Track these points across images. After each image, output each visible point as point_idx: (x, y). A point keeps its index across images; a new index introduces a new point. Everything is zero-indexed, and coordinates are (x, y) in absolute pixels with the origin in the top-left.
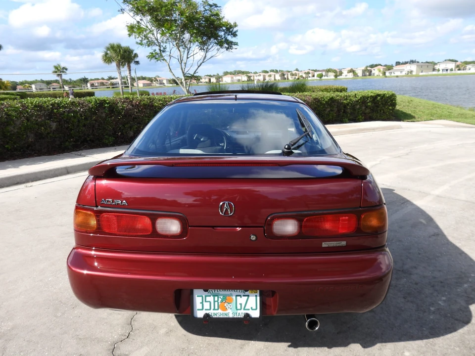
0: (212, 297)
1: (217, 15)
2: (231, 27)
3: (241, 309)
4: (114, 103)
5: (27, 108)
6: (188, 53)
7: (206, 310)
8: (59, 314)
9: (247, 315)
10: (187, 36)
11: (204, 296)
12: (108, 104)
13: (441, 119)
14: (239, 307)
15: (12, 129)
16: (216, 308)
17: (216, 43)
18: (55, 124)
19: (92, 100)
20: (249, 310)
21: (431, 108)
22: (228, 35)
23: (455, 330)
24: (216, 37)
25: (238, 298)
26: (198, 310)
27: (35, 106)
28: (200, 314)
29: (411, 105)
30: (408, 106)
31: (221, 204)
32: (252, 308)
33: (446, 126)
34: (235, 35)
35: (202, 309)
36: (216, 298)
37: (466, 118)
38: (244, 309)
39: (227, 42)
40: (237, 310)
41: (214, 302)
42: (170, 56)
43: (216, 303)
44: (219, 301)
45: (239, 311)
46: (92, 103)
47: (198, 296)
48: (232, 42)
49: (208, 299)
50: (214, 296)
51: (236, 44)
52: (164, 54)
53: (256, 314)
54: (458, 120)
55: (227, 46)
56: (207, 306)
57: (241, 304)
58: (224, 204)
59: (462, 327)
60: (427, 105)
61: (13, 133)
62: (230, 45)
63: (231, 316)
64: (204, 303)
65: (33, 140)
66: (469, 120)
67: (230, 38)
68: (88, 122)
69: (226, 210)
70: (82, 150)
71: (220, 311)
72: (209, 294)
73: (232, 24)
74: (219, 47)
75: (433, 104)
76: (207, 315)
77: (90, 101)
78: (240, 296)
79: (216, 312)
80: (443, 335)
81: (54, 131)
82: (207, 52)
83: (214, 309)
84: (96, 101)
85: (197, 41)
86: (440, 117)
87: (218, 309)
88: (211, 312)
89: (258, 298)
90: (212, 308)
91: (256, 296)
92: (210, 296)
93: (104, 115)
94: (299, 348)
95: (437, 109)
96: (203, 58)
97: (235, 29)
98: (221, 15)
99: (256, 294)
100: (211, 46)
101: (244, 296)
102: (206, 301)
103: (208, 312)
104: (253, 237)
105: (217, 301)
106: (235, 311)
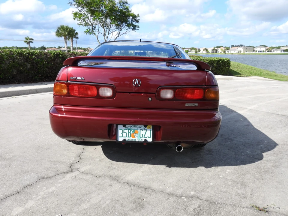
0: (127, 130)
1: (127, 9)
2: (135, 17)
3: (142, 137)
4: (65, 55)
5: (13, 54)
6: (109, 31)
7: (124, 137)
8: (39, 152)
9: (146, 140)
10: (108, 21)
11: (123, 130)
12: (61, 55)
13: (256, 76)
14: (141, 136)
15: (4, 66)
16: (129, 136)
17: (126, 25)
18: (30, 65)
19: (52, 53)
20: (146, 137)
21: (250, 69)
22: (134, 21)
23: (254, 162)
24: (126, 22)
25: (141, 131)
26: (120, 137)
27: (18, 53)
28: (121, 139)
29: (239, 67)
30: (237, 68)
31: (134, 80)
32: (148, 136)
33: (258, 79)
34: (137, 21)
35: (122, 137)
37: (270, 76)
38: (144, 137)
39: (133, 25)
40: (140, 137)
41: (129, 133)
42: (98, 32)
43: (129, 134)
44: (131, 133)
45: (141, 138)
46: (52, 54)
47: (120, 130)
48: (135, 26)
49: (125, 131)
50: (129, 130)
51: (138, 27)
52: (94, 31)
53: (150, 140)
54: (265, 77)
55: (133, 28)
56: (124, 135)
57: (142, 134)
58: (135, 80)
59: (258, 161)
60: (248, 68)
61: (4, 68)
62: (134, 28)
63: (137, 140)
64: (123, 133)
65: (16, 73)
66: (271, 77)
67: (134, 23)
68: (50, 65)
69: (137, 83)
70: (45, 82)
71: (131, 138)
72: (126, 129)
73: (136, 15)
74: (128, 28)
75: (252, 68)
76: (124, 140)
77: (51, 53)
78: (142, 130)
80: (247, 164)
81: (29, 69)
82: (120, 31)
83: (128, 137)
84: (55, 53)
85: (115, 23)
86: (256, 75)
87: (130, 137)
88: (127, 138)
89: (152, 131)
90: (127, 136)
91: (151, 130)
92: (126, 130)
93: (59, 62)
94: (172, 168)
95: (254, 70)
96: (118, 34)
97: (138, 18)
98: (130, 9)
99: (150, 129)
100: (123, 27)
101: (144, 130)
102: (124, 133)
103: (125, 138)
104: (150, 99)
105: (130, 133)
106: (139, 138)
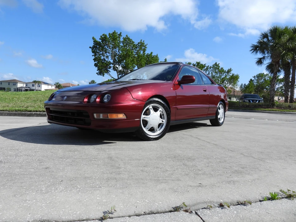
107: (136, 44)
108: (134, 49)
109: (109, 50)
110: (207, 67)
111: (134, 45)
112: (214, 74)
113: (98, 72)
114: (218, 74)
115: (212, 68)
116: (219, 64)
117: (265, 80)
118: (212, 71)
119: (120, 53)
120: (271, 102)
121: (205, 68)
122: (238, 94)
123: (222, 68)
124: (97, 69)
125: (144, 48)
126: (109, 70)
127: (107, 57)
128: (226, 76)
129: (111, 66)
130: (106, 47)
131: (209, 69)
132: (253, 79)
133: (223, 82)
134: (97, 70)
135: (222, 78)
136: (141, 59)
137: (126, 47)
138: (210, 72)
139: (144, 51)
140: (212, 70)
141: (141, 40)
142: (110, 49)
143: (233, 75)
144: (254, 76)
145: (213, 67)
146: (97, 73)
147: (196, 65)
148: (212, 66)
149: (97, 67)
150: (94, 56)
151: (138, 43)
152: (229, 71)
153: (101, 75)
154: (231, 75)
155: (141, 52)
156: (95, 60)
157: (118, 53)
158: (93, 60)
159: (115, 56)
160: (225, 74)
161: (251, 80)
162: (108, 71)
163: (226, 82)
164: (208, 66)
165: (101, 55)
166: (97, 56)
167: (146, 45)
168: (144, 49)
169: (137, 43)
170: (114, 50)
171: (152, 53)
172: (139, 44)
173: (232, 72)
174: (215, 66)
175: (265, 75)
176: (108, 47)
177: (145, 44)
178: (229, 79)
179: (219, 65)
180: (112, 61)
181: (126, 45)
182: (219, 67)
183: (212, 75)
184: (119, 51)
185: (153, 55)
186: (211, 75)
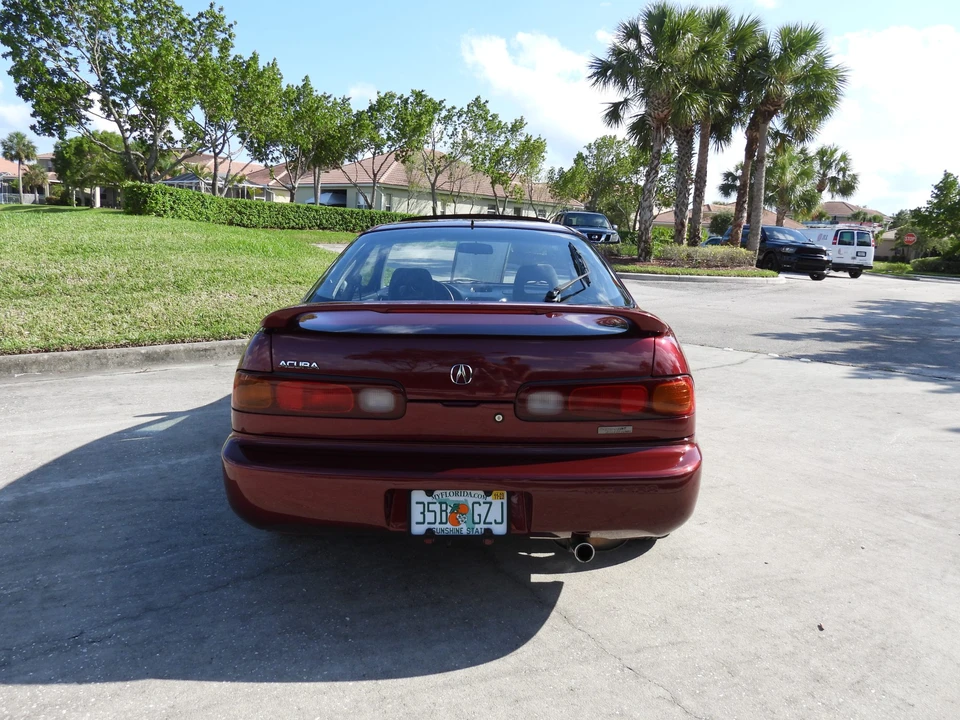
0: (438, 505)
3: (479, 523)
7: (429, 523)
9: (488, 531)
11: (426, 503)
14: (477, 519)
16: (444, 520)
20: (491, 523)
25: (477, 505)
26: (417, 523)
28: (418, 529)
31: (453, 368)
32: (495, 521)
35: (423, 523)
36: (444, 506)
38: (485, 523)
40: (474, 523)
41: (441, 511)
43: (444, 514)
44: (449, 511)
45: (477, 526)
47: (417, 504)
49: (432, 507)
50: (441, 503)
53: (500, 529)
57: (479, 515)
58: (457, 368)
63: (465, 532)
64: (426, 513)
69: (461, 375)
71: (449, 525)
72: (434, 500)
76: (429, 531)
78: (479, 503)
79: (443, 526)
83: (441, 523)
87: (446, 523)
88: (437, 526)
89: (505, 506)
90: (438, 520)
91: (502, 503)
92: (435, 503)
99: (503, 500)
101: (484, 503)
102: (429, 511)
103: (432, 526)
104: (499, 418)
105: (446, 511)
106: (472, 525)
107: (190, 19)
108: (184, 34)
109: (79, 33)
110: (449, 111)
111: (182, 21)
112: (470, 135)
113: (34, 121)
114: (484, 135)
115: (465, 115)
116: (487, 102)
117: (617, 155)
118: (465, 125)
119: (123, 48)
120: (643, 244)
121: (442, 115)
122: (542, 199)
123: (495, 117)
124: (32, 110)
125: (223, 36)
126: (83, 112)
127: (72, 63)
128: (507, 144)
129: (90, 97)
130: (62, 20)
131: (455, 118)
132: (585, 153)
133: (498, 162)
134: (33, 115)
135: (497, 151)
136: (214, 82)
137: (149, 27)
138: (460, 130)
139: (225, 47)
140: (463, 122)
141: (212, 6)
142: (82, 30)
143: (528, 140)
144: (587, 145)
145: (469, 111)
146: (33, 128)
147: (411, 99)
148: (465, 109)
149: (30, 103)
150: (10, 58)
151: (201, 15)
152: (516, 127)
153: (53, 135)
154: (523, 139)
155: (210, 49)
156: (16, 73)
157: (118, 47)
158: (10, 73)
159: (106, 59)
160: (503, 135)
161: (580, 156)
162: (81, 117)
163: (508, 163)
164: (454, 108)
165: (44, 55)
166: (25, 58)
167: (231, 26)
168: (225, 40)
169: (196, 16)
170: (100, 35)
171: (254, 58)
172: (203, 20)
173: (526, 130)
174: (475, 109)
175: (619, 142)
176: (70, 22)
177: (227, 22)
178: (516, 151)
179: (488, 106)
180: (93, 80)
181: (150, 17)
182: (487, 112)
183: (464, 140)
184: (119, 42)
185: (262, 64)
186: (460, 136)
